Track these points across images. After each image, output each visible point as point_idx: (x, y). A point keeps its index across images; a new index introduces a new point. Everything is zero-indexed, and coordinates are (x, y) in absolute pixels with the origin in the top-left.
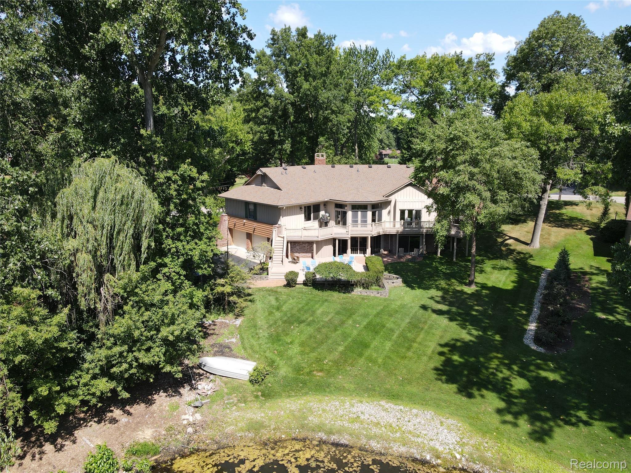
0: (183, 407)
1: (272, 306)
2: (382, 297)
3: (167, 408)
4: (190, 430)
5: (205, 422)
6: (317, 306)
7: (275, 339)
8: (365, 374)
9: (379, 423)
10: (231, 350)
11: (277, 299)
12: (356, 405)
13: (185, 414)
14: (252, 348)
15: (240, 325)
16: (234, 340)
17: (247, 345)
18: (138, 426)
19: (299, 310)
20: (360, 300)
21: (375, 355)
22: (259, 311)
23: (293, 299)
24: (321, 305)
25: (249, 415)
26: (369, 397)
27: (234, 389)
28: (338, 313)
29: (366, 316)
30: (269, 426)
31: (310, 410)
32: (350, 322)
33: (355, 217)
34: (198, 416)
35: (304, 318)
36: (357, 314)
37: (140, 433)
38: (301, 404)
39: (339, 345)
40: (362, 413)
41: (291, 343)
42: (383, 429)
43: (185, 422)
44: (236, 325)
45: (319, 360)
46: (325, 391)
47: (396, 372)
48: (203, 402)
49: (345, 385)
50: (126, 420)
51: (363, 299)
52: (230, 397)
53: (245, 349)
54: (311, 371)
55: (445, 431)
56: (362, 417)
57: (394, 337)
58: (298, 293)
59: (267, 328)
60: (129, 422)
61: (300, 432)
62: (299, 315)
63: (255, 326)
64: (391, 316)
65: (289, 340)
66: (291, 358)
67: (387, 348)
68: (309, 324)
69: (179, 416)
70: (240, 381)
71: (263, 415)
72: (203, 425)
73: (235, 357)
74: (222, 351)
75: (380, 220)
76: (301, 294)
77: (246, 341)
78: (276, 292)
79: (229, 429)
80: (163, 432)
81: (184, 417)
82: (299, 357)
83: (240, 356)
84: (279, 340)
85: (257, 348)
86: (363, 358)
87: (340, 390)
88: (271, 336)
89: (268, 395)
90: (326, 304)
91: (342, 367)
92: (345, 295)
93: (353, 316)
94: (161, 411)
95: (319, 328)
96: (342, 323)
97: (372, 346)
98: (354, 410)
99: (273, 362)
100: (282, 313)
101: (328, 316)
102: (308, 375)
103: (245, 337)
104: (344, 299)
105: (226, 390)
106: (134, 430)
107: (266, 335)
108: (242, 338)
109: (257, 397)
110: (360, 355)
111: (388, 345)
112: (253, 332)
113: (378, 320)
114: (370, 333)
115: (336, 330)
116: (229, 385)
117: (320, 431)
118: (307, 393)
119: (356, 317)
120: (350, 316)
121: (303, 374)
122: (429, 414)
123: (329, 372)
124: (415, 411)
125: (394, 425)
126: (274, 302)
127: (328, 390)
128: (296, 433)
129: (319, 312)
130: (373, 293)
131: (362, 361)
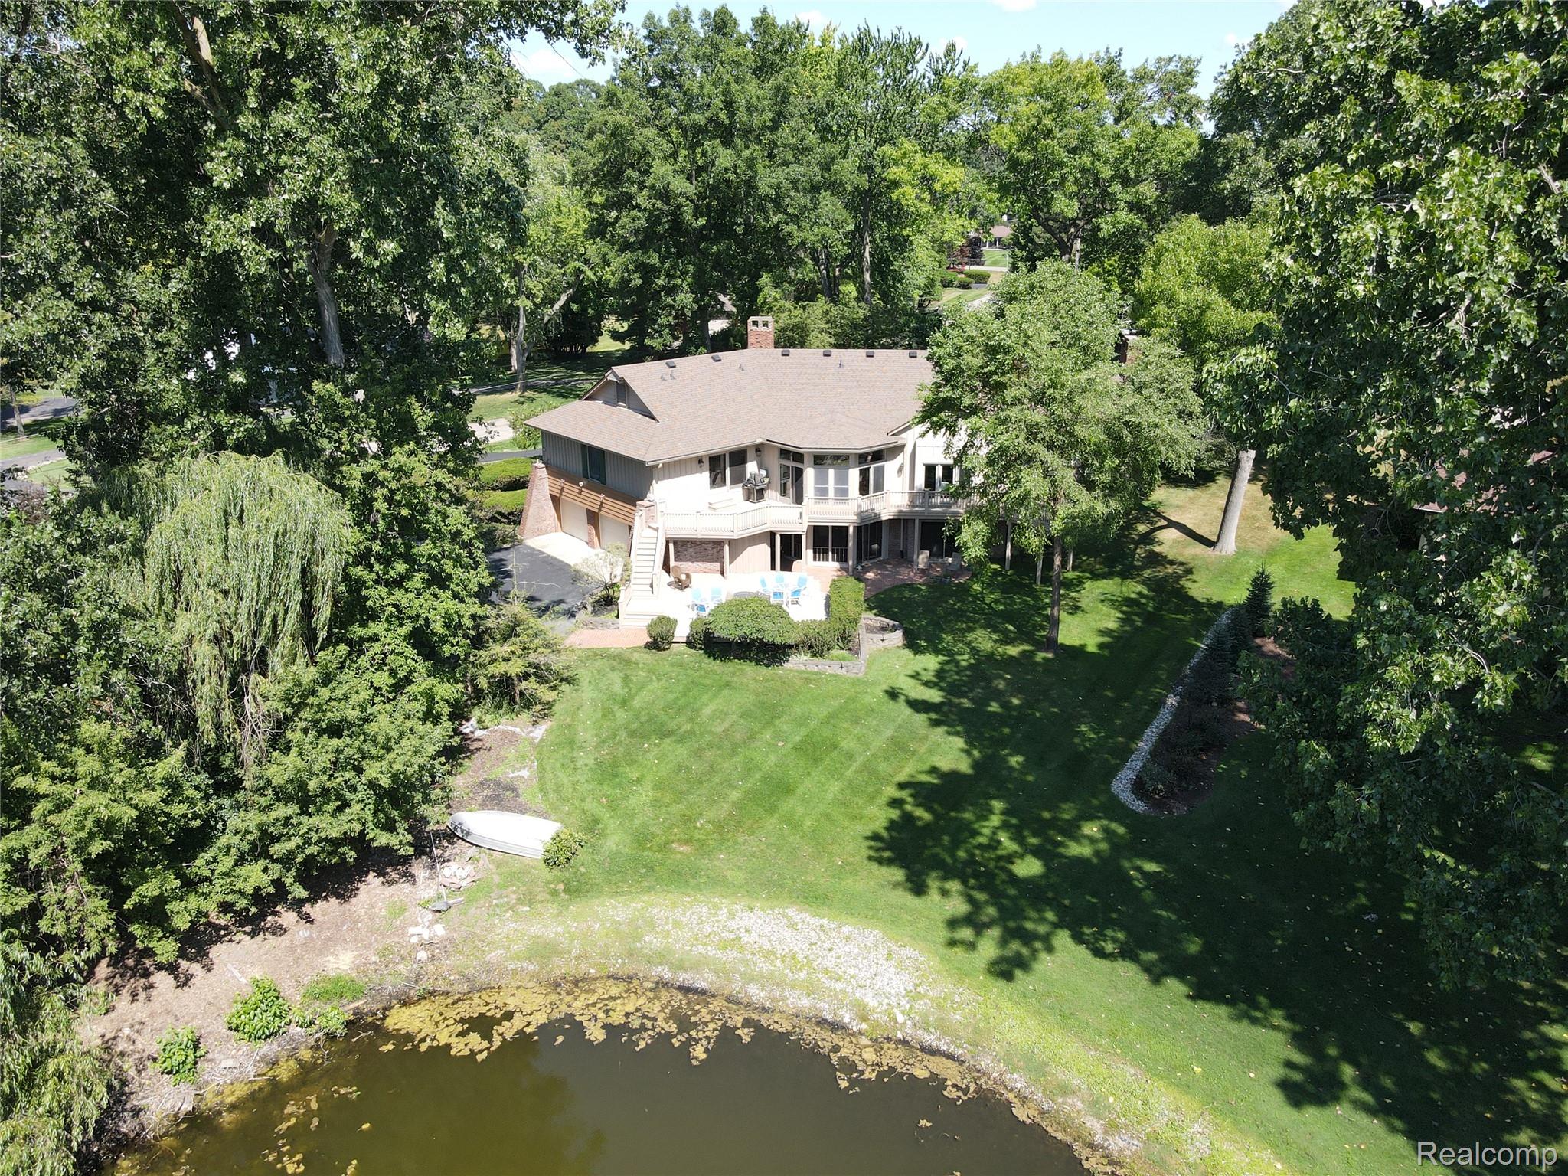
0: (414, 911)
1: (612, 697)
2: (851, 675)
3: (384, 913)
4: (422, 955)
5: (451, 940)
6: (705, 697)
7: (609, 772)
8: (771, 852)
9: (773, 952)
10: (518, 795)
11: (626, 680)
12: (740, 914)
13: (417, 925)
14: (557, 792)
15: (542, 740)
16: (525, 773)
17: (549, 785)
18: (329, 945)
19: (667, 708)
20: (799, 683)
21: (801, 811)
22: (585, 708)
23: (659, 680)
24: (715, 696)
25: (536, 929)
26: (768, 898)
27: (513, 878)
28: (746, 714)
29: (802, 721)
30: (569, 952)
31: (651, 924)
32: (767, 735)
33: (821, 479)
34: (439, 930)
35: (672, 725)
36: (785, 718)
37: (331, 958)
38: (635, 909)
39: (734, 787)
40: (747, 931)
41: (638, 780)
42: (778, 963)
43: (414, 940)
44: (533, 738)
45: (687, 820)
46: (687, 884)
47: (835, 849)
48: (451, 902)
49: (728, 873)
50: (307, 934)
51: (807, 680)
52: (504, 892)
53: (544, 791)
54: (667, 843)
55: (892, 970)
56: (745, 939)
57: (849, 773)
58: (673, 665)
59: (596, 747)
60: (311, 937)
61: (623, 963)
62: (665, 718)
63: (571, 743)
64: (856, 721)
65: (634, 775)
66: (632, 815)
67: (829, 796)
68: (681, 740)
69: (403, 928)
70: (526, 861)
71: (560, 929)
72: (447, 947)
73: (522, 810)
74: (498, 796)
75: (879, 487)
76: (677, 669)
77: (549, 776)
78: (628, 662)
79: (494, 956)
80: (374, 959)
81: (412, 930)
82: (649, 812)
83: (534, 807)
84: (615, 776)
85: (568, 792)
86: (777, 815)
87: (718, 883)
88: (599, 764)
89: (575, 889)
90: (726, 692)
91: (729, 836)
92: (770, 671)
93: (777, 722)
94: (371, 919)
95: (700, 749)
96: (752, 736)
97: (799, 792)
98: (734, 924)
99: (596, 821)
100: (631, 713)
101: (723, 720)
102: (660, 851)
103: (548, 768)
104: (767, 681)
105: (496, 879)
106: (320, 953)
107: (591, 762)
108: (542, 769)
109: (554, 893)
110: (772, 810)
111: (834, 787)
112: (565, 757)
113: (827, 732)
114: (802, 763)
115: (734, 753)
116: (504, 869)
117: (661, 963)
118: (651, 888)
119: (782, 725)
120: (769, 723)
121: (650, 849)
122: (873, 934)
123: (702, 843)
124: (846, 929)
125: (800, 957)
126: (618, 687)
127: (692, 882)
128: (617, 966)
129: (707, 711)
130: (829, 666)
131: (771, 823)
